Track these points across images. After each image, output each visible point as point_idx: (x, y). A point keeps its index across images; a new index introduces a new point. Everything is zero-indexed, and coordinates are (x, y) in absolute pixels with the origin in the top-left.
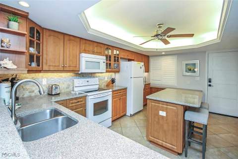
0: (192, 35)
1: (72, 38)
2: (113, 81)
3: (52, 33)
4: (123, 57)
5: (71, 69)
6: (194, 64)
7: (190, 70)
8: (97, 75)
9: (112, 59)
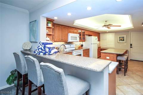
0: (120, 26)
1: (65, 27)
2: (82, 46)
3: (58, 25)
4: (86, 34)
5: (65, 40)
6: (123, 37)
7: (122, 40)
8: (74, 43)
9: (82, 35)
